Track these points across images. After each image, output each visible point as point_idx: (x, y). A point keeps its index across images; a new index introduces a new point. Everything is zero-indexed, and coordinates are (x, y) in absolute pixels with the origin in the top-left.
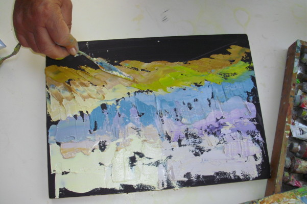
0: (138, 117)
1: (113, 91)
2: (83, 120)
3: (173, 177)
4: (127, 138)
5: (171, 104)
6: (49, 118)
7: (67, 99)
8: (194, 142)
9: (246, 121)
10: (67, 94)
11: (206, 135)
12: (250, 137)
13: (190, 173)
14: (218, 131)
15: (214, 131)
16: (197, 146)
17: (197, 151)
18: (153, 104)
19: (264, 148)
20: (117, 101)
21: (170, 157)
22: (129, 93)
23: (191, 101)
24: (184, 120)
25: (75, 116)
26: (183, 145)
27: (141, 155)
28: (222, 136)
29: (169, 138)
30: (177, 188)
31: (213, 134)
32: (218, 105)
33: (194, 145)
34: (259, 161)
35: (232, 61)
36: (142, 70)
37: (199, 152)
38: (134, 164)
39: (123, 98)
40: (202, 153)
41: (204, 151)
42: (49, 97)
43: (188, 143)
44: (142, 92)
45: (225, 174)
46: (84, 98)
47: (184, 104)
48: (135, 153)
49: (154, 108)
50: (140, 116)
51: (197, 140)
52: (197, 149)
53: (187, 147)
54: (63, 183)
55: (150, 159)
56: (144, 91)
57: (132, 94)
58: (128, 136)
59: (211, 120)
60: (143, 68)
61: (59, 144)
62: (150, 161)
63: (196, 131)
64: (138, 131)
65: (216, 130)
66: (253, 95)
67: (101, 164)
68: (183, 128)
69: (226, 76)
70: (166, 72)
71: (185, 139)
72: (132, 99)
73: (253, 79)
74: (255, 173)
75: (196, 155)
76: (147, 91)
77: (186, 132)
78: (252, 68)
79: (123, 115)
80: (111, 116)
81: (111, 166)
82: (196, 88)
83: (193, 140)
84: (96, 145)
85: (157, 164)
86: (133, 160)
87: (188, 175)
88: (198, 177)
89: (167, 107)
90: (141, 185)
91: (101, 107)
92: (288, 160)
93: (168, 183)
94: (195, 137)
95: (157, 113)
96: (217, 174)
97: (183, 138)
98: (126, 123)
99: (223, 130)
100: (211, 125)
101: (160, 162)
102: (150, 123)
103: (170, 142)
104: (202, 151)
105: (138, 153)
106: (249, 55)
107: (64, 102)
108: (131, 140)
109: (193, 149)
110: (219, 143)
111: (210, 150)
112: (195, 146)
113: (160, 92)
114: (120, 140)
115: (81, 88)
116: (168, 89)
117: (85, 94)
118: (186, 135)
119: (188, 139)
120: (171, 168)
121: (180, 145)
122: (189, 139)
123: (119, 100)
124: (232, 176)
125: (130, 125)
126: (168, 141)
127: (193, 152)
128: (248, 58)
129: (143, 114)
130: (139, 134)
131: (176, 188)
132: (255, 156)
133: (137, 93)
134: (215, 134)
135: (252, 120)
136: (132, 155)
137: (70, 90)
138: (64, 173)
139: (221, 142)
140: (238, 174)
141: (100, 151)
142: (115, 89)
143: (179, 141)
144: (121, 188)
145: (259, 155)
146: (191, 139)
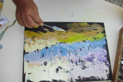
0: (60, 53)
2: (38, 52)
4: (55, 61)
5: (73, 48)
6: (24, 51)
7: (32, 44)
9: (103, 56)
10: (32, 42)
11: (87, 61)
12: (104, 63)
14: (92, 60)
15: (90, 60)
18: (66, 48)
19: (110, 68)
23: (81, 47)
24: (78, 55)
25: (35, 51)
26: (78, 65)
28: (93, 62)
29: (72, 62)
32: (92, 50)
33: (82, 65)
34: (108, 73)
35: (98, 33)
36: (63, 34)
39: (55, 45)
42: (25, 43)
44: (62, 43)
45: (94, 77)
46: (39, 44)
47: (79, 48)
49: (66, 50)
51: (84, 63)
54: (29, 78)
59: (89, 55)
61: (28, 62)
63: (83, 60)
66: (106, 46)
68: (79, 58)
69: (95, 39)
70: (72, 36)
72: (58, 45)
73: (106, 40)
74: (106, 78)
75: (83, 69)
76: (64, 43)
77: (79, 60)
78: (105, 36)
79: (54, 51)
80: (49, 52)
81: (48, 72)
82: (83, 43)
84: (43, 63)
88: (84, 78)
89: (71, 49)
91: (46, 48)
92: (120, 73)
95: (68, 52)
96: (91, 77)
97: (78, 62)
98: (55, 55)
99: (94, 60)
100: (89, 57)
102: (65, 55)
104: (85, 67)
105: (59, 67)
106: (104, 31)
107: (31, 45)
108: (57, 62)
110: (92, 65)
113: (69, 43)
114: (53, 61)
115: (38, 40)
116: (72, 42)
117: (40, 42)
123: (53, 45)
125: (57, 55)
128: (104, 32)
129: (62, 52)
130: (60, 59)
132: (106, 70)
133: (60, 43)
135: (105, 56)
137: (34, 41)
138: (29, 74)
140: (100, 77)
142: (51, 41)
143: (76, 63)
145: (108, 70)
146: (81, 63)
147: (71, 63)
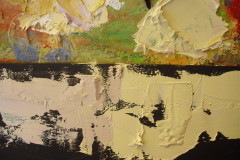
3: (97, 81)
13: (70, 85)
17: (53, 119)
21: (98, 114)
27: (144, 121)
30: (93, 64)
37: (50, 117)
38: (156, 108)
40: (46, 114)
41: (42, 118)
48: (154, 125)
52: (53, 122)
55: (132, 115)
62: (131, 111)
67: (208, 112)
85: (120, 105)
86: (159, 114)
87: (73, 82)
90: (149, 74)
93: (107, 73)
101: (115, 107)
109: (59, 123)
111: (33, 118)
119: (66, 141)
120: (98, 96)
121: (80, 131)
124: (5, 73)
127: (61, 118)
131: (95, 63)
136: (158, 123)
141: (208, 133)
144: (179, 72)
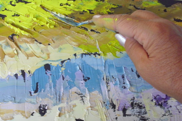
0: (83, 82)
1: (59, 51)
2: (24, 79)
4: (70, 104)
5: (119, 70)
8: (139, 112)
10: (10, 50)
14: (165, 102)
16: (142, 117)
20: (63, 62)
22: (75, 55)
25: (16, 75)
26: (128, 115)
28: (168, 108)
29: (114, 106)
31: (159, 105)
33: (139, 115)
36: (92, 30)
39: (69, 59)
43: (133, 113)
44: (90, 55)
46: (28, 56)
47: (133, 71)
50: (85, 80)
51: (143, 110)
53: (132, 117)
56: (92, 54)
57: (79, 56)
58: (71, 101)
60: (93, 29)
63: (142, 101)
64: (82, 97)
65: (163, 101)
68: (130, 97)
71: (131, 108)
76: (95, 54)
77: (132, 101)
79: (67, 78)
83: (138, 110)
84: (35, 109)
89: (114, 73)
91: (45, 68)
94: (140, 107)
95: (104, 79)
97: (128, 107)
99: (170, 102)
100: (158, 95)
102: (95, 89)
103: (115, 111)
107: (6, 58)
108: (75, 106)
110: (164, 115)
112: (140, 117)
113: (109, 56)
114: (61, 105)
115: (24, 45)
116: (118, 53)
117: (29, 52)
118: (132, 104)
122: (135, 109)
123: (64, 61)
125: (75, 89)
126: (113, 110)
129: (89, 78)
130: (83, 100)
133: (84, 55)
134: (161, 105)
139: (167, 114)
142: (61, 49)
143: (124, 110)
146: (137, 109)
147: (111, 110)
